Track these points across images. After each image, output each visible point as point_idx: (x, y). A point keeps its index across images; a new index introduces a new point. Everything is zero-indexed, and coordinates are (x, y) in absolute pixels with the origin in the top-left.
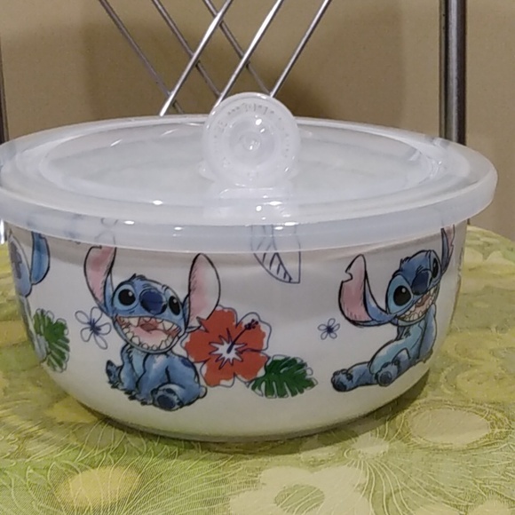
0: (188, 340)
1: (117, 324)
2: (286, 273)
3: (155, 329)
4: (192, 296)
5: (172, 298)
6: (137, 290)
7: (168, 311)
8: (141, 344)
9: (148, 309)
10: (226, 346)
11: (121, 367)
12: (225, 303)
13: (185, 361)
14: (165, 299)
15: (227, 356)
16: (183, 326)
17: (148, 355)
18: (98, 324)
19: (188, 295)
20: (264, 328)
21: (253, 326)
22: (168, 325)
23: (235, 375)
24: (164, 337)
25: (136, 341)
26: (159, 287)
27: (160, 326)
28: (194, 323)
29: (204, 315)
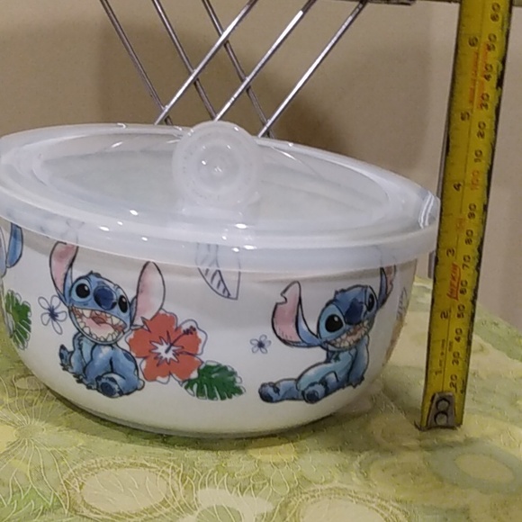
0: (132, 336)
1: (72, 313)
2: (226, 288)
3: (105, 322)
4: (139, 298)
5: (122, 297)
6: (92, 285)
7: (117, 308)
8: (91, 334)
9: (100, 304)
10: (165, 347)
11: (72, 353)
12: (169, 308)
13: (127, 354)
14: (115, 298)
15: (164, 355)
16: (128, 323)
17: (96, 344)
18: (56, 311)
19: (136, 297)
20: (200, 335)
21: (191, 331)
22: (116, 321)
23: (170, 374)
24: (112, 331)
25: (87, 330)
26: (111, 285)
27: (109, 321)
28: (139, 322)
29: (149, 316)
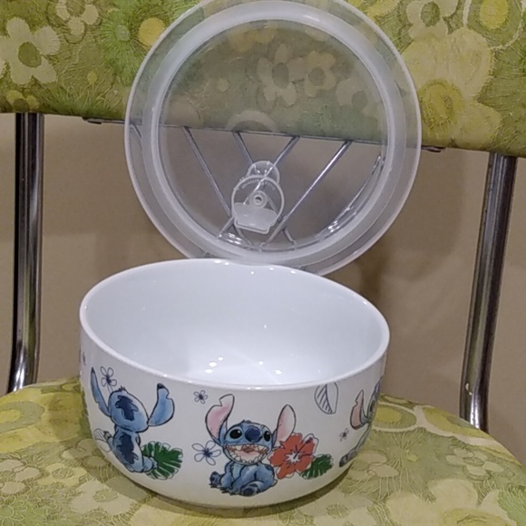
0: (272, 455)
1: (226, 451)
2: (330, 408)
3: (253, 450)
4: (279, 430)
5: (266, 432)
6: (244, 429)
7: (263, 440)
8: (241, 461)
9: (249, 440)
10: (294, 455)
11: (223, 476)
12: (296, 431)
13: (268, 467)
14: (262, 433)
15: (293, 460)
16: (270, 447)
17: (245, 466)
18: (210, 451)
19: (277, 429)
20: (315, 441)
21: (310, 441)
22: (261, 448)
23: (295, 471)
24: (258, 454)
25: (238, 459)
26: (259, 427)
27: (256, 449)
28: (278, 444)
29: (284, 439)
